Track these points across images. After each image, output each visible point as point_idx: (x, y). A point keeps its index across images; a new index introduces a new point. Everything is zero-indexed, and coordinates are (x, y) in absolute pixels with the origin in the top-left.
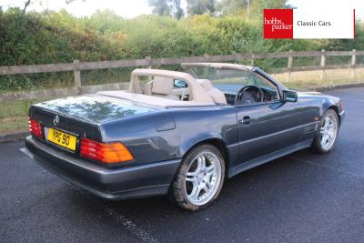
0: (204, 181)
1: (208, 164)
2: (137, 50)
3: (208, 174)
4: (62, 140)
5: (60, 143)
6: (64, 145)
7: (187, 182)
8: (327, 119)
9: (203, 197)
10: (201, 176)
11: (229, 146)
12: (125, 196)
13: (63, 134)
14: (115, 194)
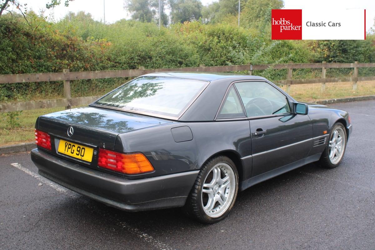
0: (218, 193)
1: (223, 176)
2: (123, 59)
3: (223, 186)
4: (76, 152)
5: (74, 155)
6: (79, 157)
7: (204, 193)
8: (336, 132)
9: (218, 209)
10: (216, 187)
11: (243, 158)
12: (145, 208)
13: (77, 146)
14: (135, 205)
